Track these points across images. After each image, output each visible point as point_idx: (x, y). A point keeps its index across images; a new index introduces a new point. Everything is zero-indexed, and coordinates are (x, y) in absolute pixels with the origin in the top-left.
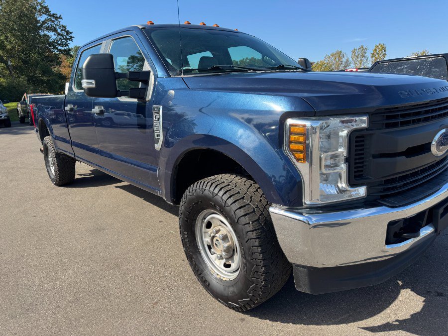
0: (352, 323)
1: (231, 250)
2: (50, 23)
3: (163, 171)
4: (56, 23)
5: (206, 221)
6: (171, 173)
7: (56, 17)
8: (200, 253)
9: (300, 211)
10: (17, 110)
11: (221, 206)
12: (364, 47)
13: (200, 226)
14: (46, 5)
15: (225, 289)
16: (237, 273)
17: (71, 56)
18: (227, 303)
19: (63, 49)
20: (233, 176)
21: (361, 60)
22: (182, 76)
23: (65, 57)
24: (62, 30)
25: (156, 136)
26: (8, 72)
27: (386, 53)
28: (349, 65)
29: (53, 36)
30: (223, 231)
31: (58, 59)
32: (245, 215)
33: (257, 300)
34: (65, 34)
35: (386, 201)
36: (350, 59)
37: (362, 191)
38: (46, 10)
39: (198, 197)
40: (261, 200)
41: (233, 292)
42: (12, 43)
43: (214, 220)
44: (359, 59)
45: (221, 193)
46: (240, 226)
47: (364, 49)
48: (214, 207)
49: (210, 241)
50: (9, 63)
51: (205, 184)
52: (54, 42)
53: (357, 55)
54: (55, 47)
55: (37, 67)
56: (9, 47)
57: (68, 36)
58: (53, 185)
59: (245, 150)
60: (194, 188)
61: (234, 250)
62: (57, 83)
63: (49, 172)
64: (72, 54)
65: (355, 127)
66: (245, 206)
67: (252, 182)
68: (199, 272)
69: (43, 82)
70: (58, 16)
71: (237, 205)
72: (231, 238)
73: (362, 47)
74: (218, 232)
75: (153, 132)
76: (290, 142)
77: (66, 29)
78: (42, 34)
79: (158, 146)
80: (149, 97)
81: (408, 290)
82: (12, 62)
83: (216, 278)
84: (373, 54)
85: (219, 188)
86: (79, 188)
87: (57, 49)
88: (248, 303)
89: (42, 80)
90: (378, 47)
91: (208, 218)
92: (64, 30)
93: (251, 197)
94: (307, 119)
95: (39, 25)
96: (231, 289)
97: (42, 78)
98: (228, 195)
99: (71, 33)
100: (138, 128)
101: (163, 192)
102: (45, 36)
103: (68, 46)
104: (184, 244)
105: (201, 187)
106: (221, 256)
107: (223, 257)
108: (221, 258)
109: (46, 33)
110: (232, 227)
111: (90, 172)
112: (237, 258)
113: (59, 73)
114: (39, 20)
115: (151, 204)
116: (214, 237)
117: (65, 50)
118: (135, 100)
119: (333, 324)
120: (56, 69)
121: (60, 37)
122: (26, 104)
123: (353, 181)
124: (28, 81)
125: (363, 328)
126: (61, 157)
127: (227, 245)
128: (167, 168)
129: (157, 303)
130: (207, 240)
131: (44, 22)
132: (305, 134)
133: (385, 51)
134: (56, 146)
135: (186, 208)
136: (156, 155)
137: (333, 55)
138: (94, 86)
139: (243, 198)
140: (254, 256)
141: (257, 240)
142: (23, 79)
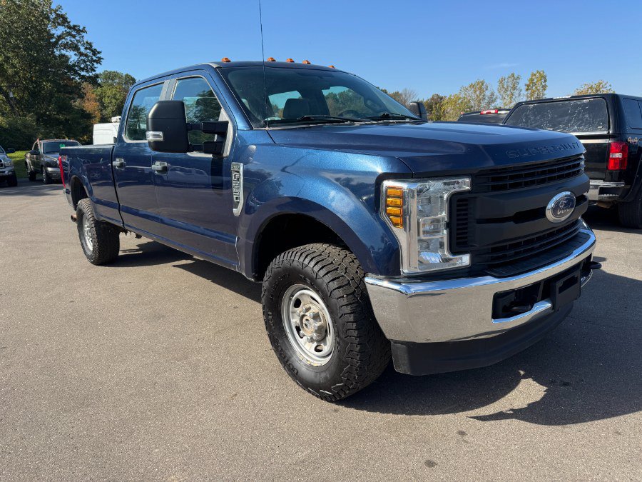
0: (461, 413)
1: (324, 330)
2: (69, 38)
3: (243, 240)
4: (78, 38)
5: (294, 298)
6: (252, 242)
7: (79, 31)
8: (287, 337)
9: (398, 280)
10: (26, 163)
11: (311, 279)
12: (516, 76)
13: (286, 305)
14: (63, 13)
15: (316, 376)
16: (330, 357)
17: (99, 85)
18: (318, 392)
19: (88, 75)
20: (325, 246)
21: (512, 94)
22: (267, 128)
23: (90, 86)
24: (86, 49)
25: (235, 199)
26: (8, 108)
27: (547, 83)
28: (495, 100)
29: (73, 57)
30: (314, 309)
31: (80, 90)
32: (338, 288)
33: (352, 384)
34: (91, 54)
35: (493, 271)
36: (496, 93)
37: (465, 260)
38: (64, 20)
39: (286, 270)
40: (357, 272)
41: (326, 378)
42: (15, 67)
43: (304, 297)
44: (509, 93)
45: (312, 263)
46: (333, 301)
47: (515, 79)
48: (304, 281)
49: (298, 322)
50: (11, 96)
51: (294, 254)
52: (74, 65)
53: (505, 86)
54: (76, 73)
55: (50, 101)
56: (10, 71)
57: (94, 56)
58: (90, 264)
59: (339, 215)
60: (281, 259)
61: (326, 331)
62: (78, 123)
63: (83, 246)
64: (100, 82)
65: (457, 189)
66: (338, 278)
67: (347, 252)
68: (286, 359)
69: (59, 122)
70: (81, 29)
71: (330, 277)
72: (324, 317)
73: (513, 75)
74: (308, 310)
75: (232, 195)
76: (388, 206)
77: (91, 46)
78: (57, 53)
79: (237, 211)
80: (227, 151)
81: (530, 380)
82: (14, 93)
83: (305, 365)
84: (528, 86)
85: (309, 258)
86: (126, 268)
87: (79, 75)
88: (341, 389)
89: (58, 120)
90: (535, 75)
91: (296, 295)
92: (90, 49)
93: (346, 269)
94: (404, 181)
95: (54, 40)
96: (323, 375)
97: (57, 116)
98: (320, 265)
99: (99, 53)
100: (213, 188)
101: (242, 266)
102: (62, 56)
103: (94, 71)
104: (268, 327)
105: (289, 258)
106: (312, 338)
107: (314, 338)
108: (312, 340)
109: (63, 52)
110: (325, 302)
111: (137, 248)
112: (330, 339)
113: (82, 110)
114: (54, 34)
115: (222, 288)
116: (303, 316)
117: (90, 77)
118: (210, 156)
119: (439, 414)
120: (77, 103)
121: (83, 58)
122: (38, 154)
123: (456, 248)
124: (38, 120)
125: (472, 417)
126: (102, 226)
127: (318, 324)
128: (247, 238)
129: (236, 395)
130: (295, 321)
131: (60, 37)
132: (402, 196)
133: (545, 81)
134: (96, 212)
135: (270, 284)
136: (234, 221)
137: (472, 86)
138: (162, 139)
139: (337, 269)
140: (349, 333)
141: (352, 315)
142: (30, 118)
